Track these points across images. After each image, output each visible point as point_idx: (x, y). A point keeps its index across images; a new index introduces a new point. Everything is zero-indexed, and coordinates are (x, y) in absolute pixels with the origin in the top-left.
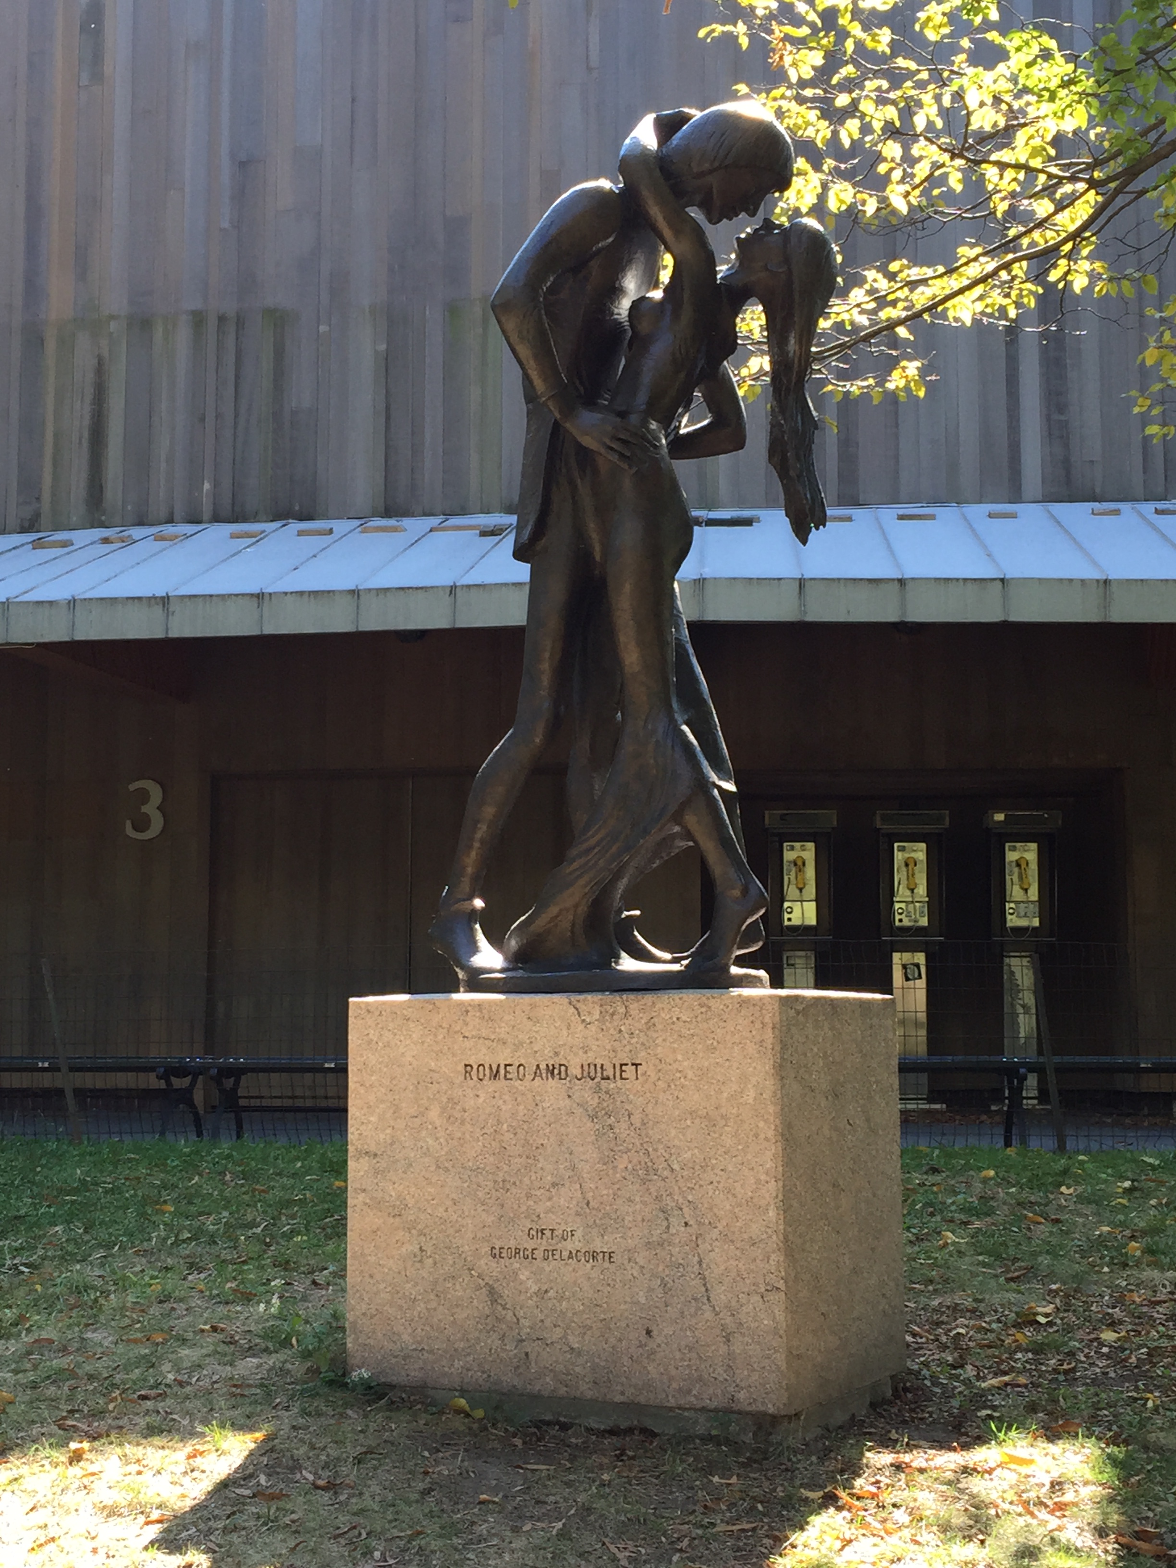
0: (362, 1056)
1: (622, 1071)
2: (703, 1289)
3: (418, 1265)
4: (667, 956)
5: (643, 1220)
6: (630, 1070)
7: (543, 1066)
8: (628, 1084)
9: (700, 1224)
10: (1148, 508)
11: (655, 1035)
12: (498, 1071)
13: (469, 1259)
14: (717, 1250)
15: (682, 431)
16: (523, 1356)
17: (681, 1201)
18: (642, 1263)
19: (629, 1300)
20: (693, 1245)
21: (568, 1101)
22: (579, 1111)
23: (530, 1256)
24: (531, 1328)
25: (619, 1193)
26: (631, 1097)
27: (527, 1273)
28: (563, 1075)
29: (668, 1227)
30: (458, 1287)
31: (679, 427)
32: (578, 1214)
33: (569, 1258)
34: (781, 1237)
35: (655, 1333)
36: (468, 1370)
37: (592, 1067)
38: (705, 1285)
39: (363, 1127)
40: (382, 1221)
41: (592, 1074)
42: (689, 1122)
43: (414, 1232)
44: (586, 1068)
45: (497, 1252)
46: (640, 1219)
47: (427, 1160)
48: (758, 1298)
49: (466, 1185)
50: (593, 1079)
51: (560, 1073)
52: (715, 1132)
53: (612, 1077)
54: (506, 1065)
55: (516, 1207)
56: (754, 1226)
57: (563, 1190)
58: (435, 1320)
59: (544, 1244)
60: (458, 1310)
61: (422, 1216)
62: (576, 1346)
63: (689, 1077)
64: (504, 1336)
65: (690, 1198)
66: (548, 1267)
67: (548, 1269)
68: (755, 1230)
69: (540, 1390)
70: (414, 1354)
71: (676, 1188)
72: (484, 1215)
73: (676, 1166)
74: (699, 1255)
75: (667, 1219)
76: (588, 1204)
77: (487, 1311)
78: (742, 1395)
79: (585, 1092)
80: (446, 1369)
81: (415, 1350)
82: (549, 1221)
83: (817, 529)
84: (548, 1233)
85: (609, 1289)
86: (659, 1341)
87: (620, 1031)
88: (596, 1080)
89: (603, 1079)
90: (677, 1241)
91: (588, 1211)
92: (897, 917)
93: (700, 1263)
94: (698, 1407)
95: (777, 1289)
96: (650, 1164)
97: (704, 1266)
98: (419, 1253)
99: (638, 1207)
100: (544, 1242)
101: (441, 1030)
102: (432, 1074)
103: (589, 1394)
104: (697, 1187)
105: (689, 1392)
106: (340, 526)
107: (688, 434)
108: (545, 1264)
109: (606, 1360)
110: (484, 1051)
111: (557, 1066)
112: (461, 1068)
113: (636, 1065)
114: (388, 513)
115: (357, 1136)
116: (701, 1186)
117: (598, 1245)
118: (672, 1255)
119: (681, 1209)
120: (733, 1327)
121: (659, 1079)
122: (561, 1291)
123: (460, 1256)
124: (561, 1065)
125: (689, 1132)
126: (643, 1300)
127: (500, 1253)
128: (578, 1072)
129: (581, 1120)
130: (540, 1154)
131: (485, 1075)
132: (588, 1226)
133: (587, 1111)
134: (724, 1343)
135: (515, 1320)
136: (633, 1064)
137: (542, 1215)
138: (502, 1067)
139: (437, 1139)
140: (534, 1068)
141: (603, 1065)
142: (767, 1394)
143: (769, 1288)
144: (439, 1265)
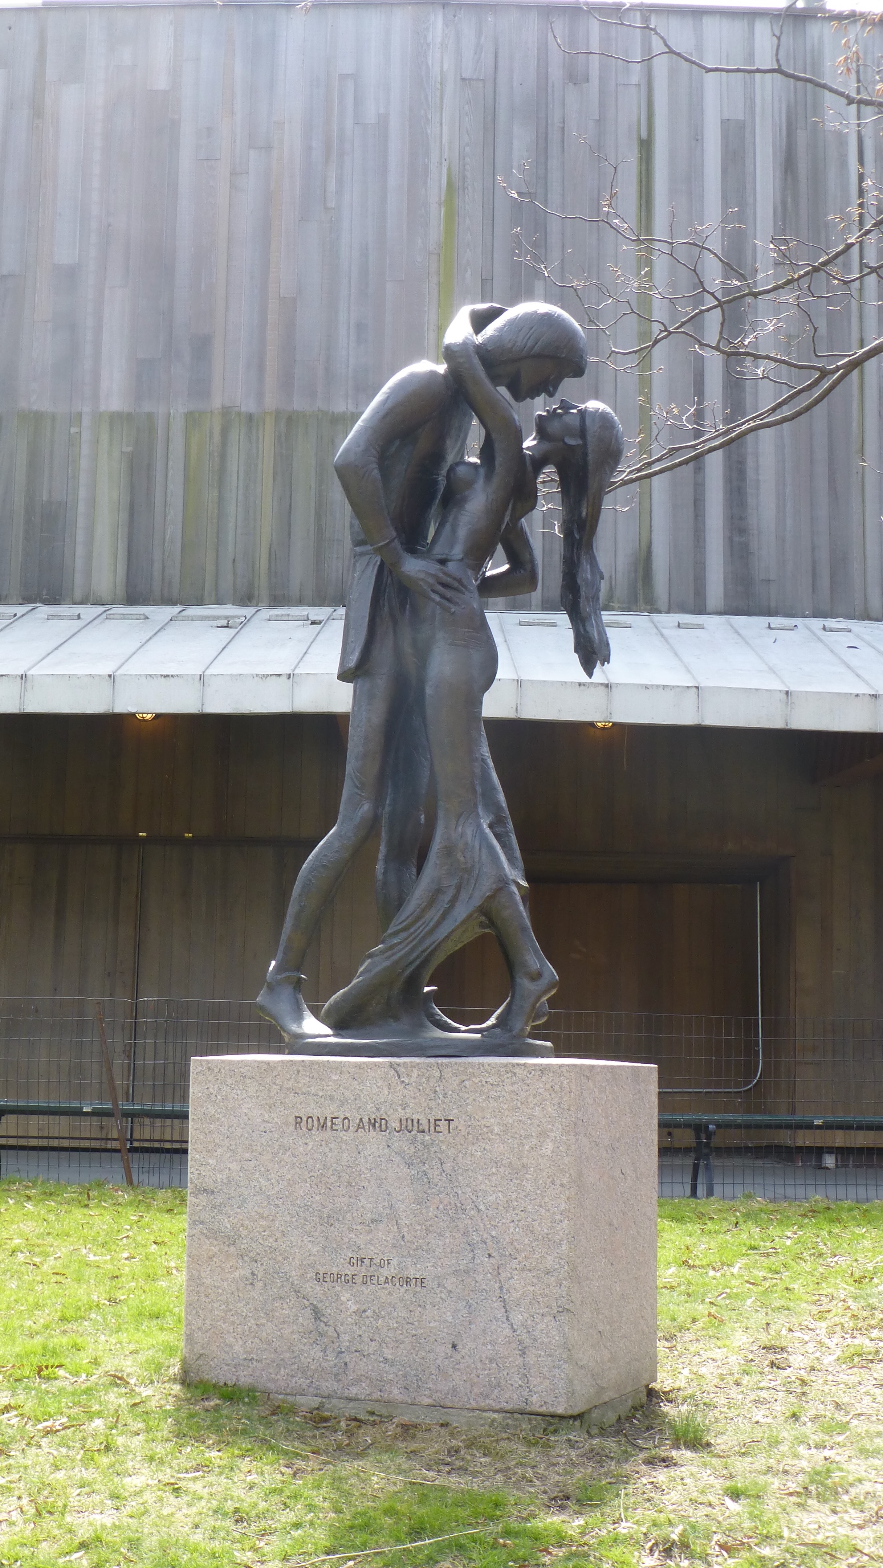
0: (202, 1106)
1: (436, 1125)
2: (503, 1310)
3: (250, 1287)
4: (463, 1028)
5: (452, 1252)
6: (443, 1125)
7: (365, 1120)
8: (441, 1137)
9: (502, 1255)
11: (466, 1096)
12: (325, 1123)
13: (296, 1282)
14: (516, 1277)
15: (488, 574)
16: (343, 1364)
17: (485, 1236)
18: (449, 1288)
19: (437, 1318)
20: (495, 1273)
21: (387, 1151)
22: (397, 1159)
23: (351, 1280)
24: (350, 1342)
25: (431, 1228)
26: (444, 1147)
27: (348, 1295)
28: (383, 1127)
29: (474, 1258)
30: (285, 1306)
31: (484, 573)
32: (394, 1246)
33: (385, 1283)
35: (459, 1347)
36: (293, 1377)
37: (410, 1122)
38: (504, 1307)
39: (203, 1168)
40: (217, 1248)
41: (410, 1127)
42: (494, 1170)
43: (246, 1258)
44: (404, 1122)
45: (321, 1276)
46: (448, 1250)
47: (258, 1198)
48: (551, 1318)
49: (294, 1219)
50: (410, 1132)
51: (380, 1126)
52: (516, 1179)
53: (427, 1130)
54: (332, 1118)
55: (339, 1239)
56: (549, 1258)
57: (381, 1226)
58: (264, 1334)
59: (362, 1270)
60: (285, 1326)
61: (254, 1245)
62: (390, 1357)
63: (496, 1131)
64: (325, 1348)
65: (494, 1233)
66: (366, 1290)
67: (366, 1292)
68: (550, 1261)
69: (356, 1394)
70: (245, 1363)
71: (482, 1225)
72: (310, 1246)
73: (482, 1207)
74: (500, 1281)
75: (472, 1251)
76: (403, 1237)
77: (311, 1327)
78: (535, 1399)
79: (402, 1142)
80: (273, 1376)
81: (245, 1359)
82: (370, 1251)
83: (603, 665)
84: (367, 1261)
85: (420, 1309)
86: (463, 1352)
87: (435, 1092)
88: (413, 1133)
89: (419, 1131)
90: (481, 1270)
91: (403, 1243)
93: (501, 1288)
94: (497, 1408)
95: (568, 1310)
96: (459, 1205)
97: (504, 1290)
98: (250, 1276)
99: (447, 1240)
100: (363, 1268)
101: (274, 1087)
102: (265, 1124)
103: (401, 1397)
104: (500, 1224)
105: (488, 1396)
106: (89, 612)
107: (493, 577)
108: (364, 1288)
109: (417, 1370)
110: (313, 1105)
111: (378, 1120)
112: (291, 1119)
113: (449, 1121)
114: (132, 599)
115: (196, 1176)
116: (503, 1224)
117: (412, 1272)
118: (476, 1281)
119: (485, 1243)
120: (528, 1342)
121: (468, 1133)
122: (377, 1311)
123: (288, 1280)
124: (381, 1119)
125: (494, 1178)
126: (450, 1319)
127: (324, 1277)
128: (396, 1125)
129: (398, 1166)
130: (362, 1194)
131: (313, 1126)
132: (403, 1256)
133: (403, 1158)
134: (520, 1355)
135: (336, 1335)
136: (446, 1120)
137: (362, 1246)
138: (329, 1119)
139: (268, 1180)
140: (358, 1121)
141: (419, 1120)
142: (556, 1397)
143: (560, 1309)
144: (269, 1287)
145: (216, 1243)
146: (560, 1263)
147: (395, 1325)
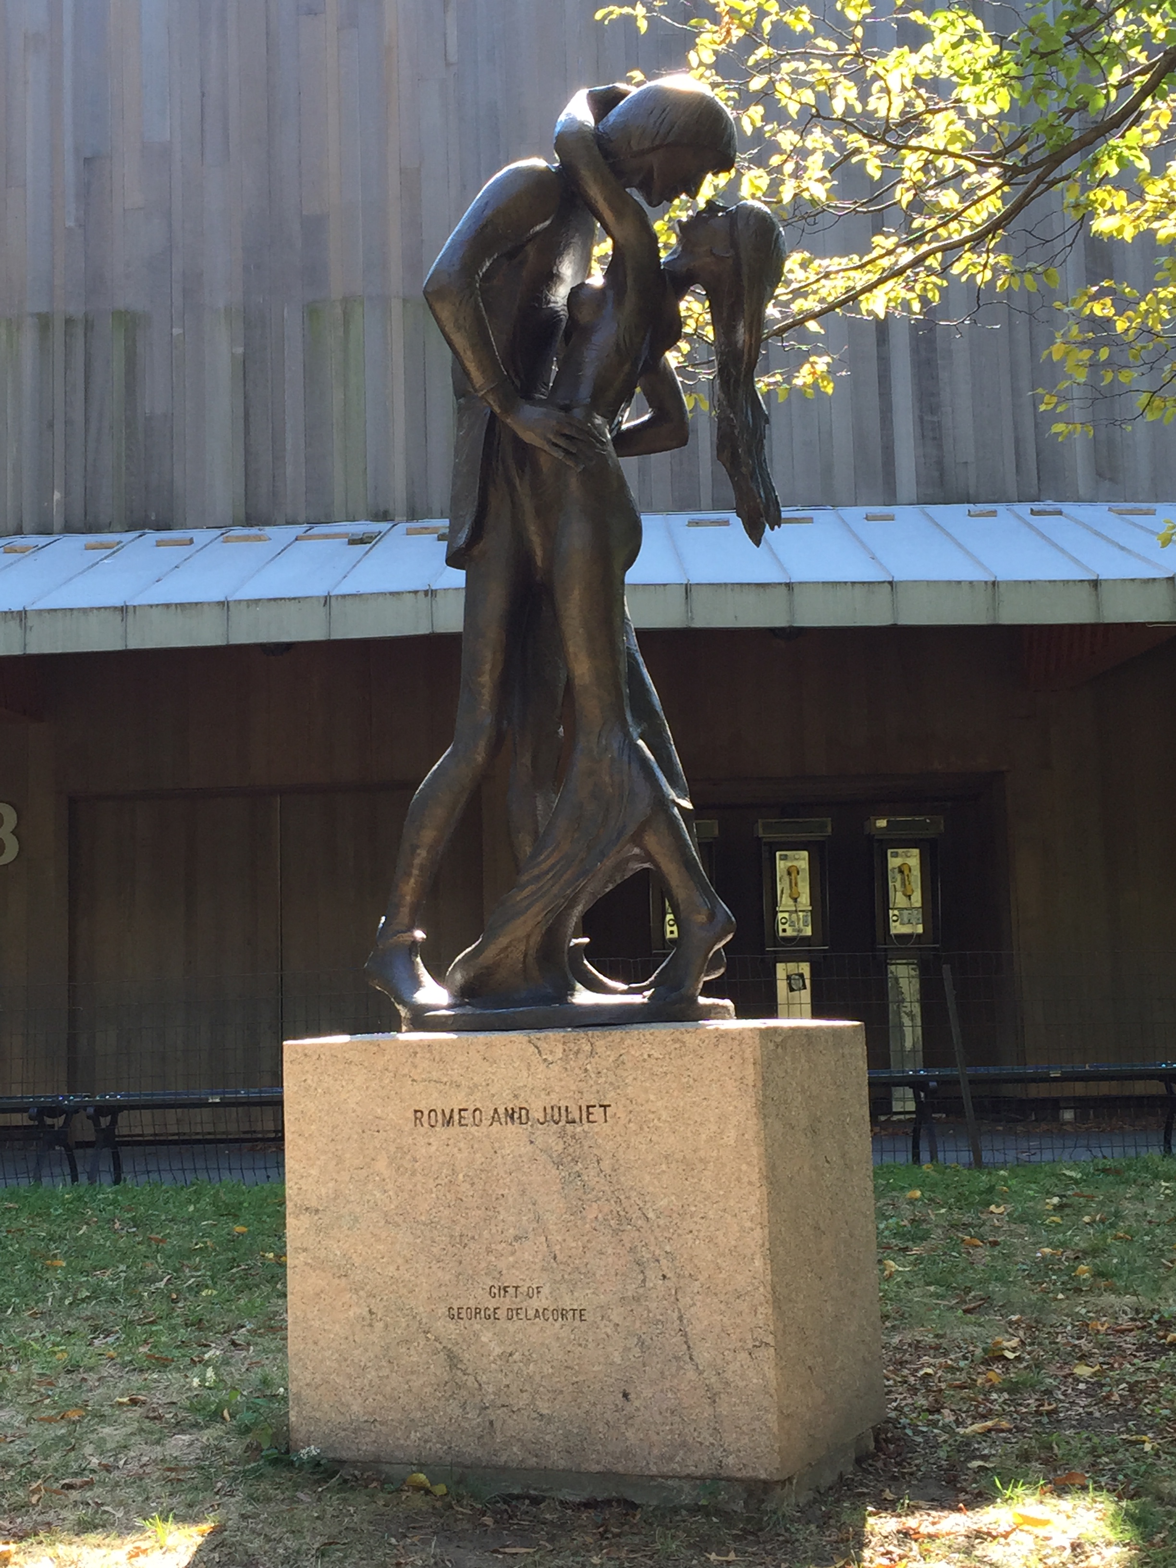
0: (299, 1103)
1: (589, 1114)
2: (685, 1347)
3: (367, 1329)
4: (622, 986)
5: (617, 1274)
6: (598, 1112)
7: (501, 1111)
8: (596, 1128)
9: (679, 1276)
10: (1024, 509)
11: (625, 1074)
12: (451, 1117)
13: (424, 1321)
14: (698, 1304)
15: (624, 427)
16: (487, 1424)
17: (657, 1252)
18: (616, 1321)
19: (602, 1360)
20: (673, 1299)
21: (530, 1148)
22: (543, 1158)
23: (492, 1316)
24: (495, 1394)
25: (589, 1245)
26: (600, 1141)
27: (490, 1335)
28: (524, 1120)
29: (644, 1281)
30: (412, 1352)
31: (620, 423)
32: (544, 1269)
33: (536, 1317)
34: (769, 1288)
35: (632, 1396)
36: (426, 1441)
37: (556, 1110)
38: (686, 1342)
39: (302, 1182)
40: (325, 1282)
41: (556, 1117)
42: (664, 1167)
43: (361, 1293)
44: (549, 1111)
45: (455, 1312)
46: (613, 1272)
47: (374, 1215)
48: (746, 1355)
49: (418, 1241)
50: (557, 1123)
51: (520, 1117)
52: (693, 1177)
53: (578, 1120)
54: (460, 1110)
55: (475, 1263)
56: (739, 1277)
57: (527, 1244)
58: (388, 1388)
59: (507, 1302)
60: (414, 1377)
61: (370, 1276)
62: (545, 1412)
63: (663, 1118)
64: (465, 1403)
65: (668, 1248)
66: (511, 1327)
67: (512, 1330)
68: (741, 1281)
69: (506, 1462)
70: (367, 1426)
71: (652, 1239)
72: (440, 1274)
73: (651, 1215)
74: (679, 1310)
75: (642, 1272)
76: (555, 1258)
77: (446, 1377)
78: (731, 1460)
79: (548, 1137)
80: (402, 1442)
81: (366, 1421)
82: (515, 1277)
83: (772, 529)
84: (511, 1290)
85: (580, 1349)
86: (637, 1403)
87: (586, 1070)
88: (560, 1124)
89: (568, 1122)
90: (654, 1296)
91: (555, 1265)
92: (781, 927)
93: (681, 1318)
94: (683, 1474)
95: (767, 1344)
96: (622, 1213)
97: (685, 1321)
98: (368, 1316)
99: (610, 1260)
100: (507, 1299)
101: (387, 1074)
102: (378, 1122)
103: (562, 1464)
104: (675, 1236)
105: (671, 1459)
106: (201, 536)
107: (629, 430)
108: (509, 1324)
109: (580, 1427)
110: (435, 1095)
111: (517, 1110)
112: (410, 1115)
113: (605, 1107)
114: (250, 521)
115: (296, 1191)
116: (679, 1235)
117: (567, 1303)
118: (649, 1311)
119: (658, 1261)
120: (718, 1386)
121: (630, 1121)
122: (527, 1353)
123: (414, 1317)
124: (521, 1109)
125: (665, 1177)
126: (618, 1360)
127: (459, 1313)
128: (540, 1116)
129: (544, 1167)
130: (501, 1205)
131: (437, 1121)
132: (555, 1282)
133: (551, 1157)
134: (710, 1405)
135: (476, 1385)
136: (601, 1106)
137: (504, 1272)
138: (456, 1112)
139: (385, 1192)
140: (492, 1113)
141: (567, 1108)
142: (758, 1458)
143: (757, 1343)
144: (391, 1328)
145: (323, 1275)
146: (753, 1284)
147: (550, 1371)
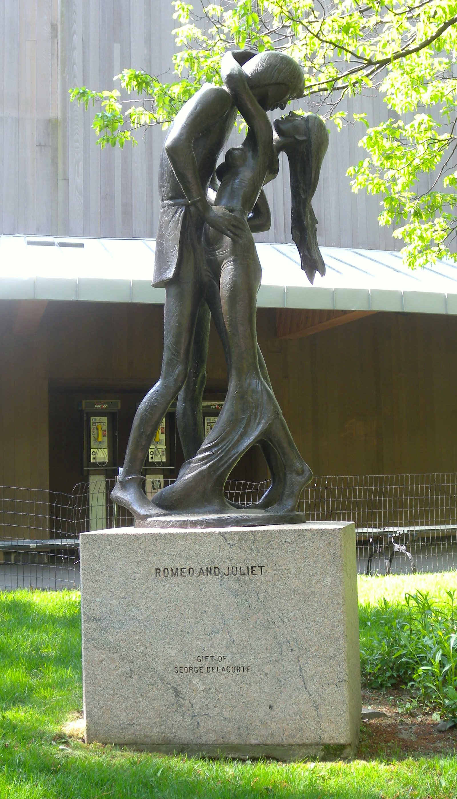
0: (88, 564)
1: (252, 570)
2: (303, 683)
3: (129, 679)
5: (267, 649)
6: (257, 570)
7: (204, 569)
8: (256, 577)
9: (300, 649)
11: (272, 551)
12: (176, 572)
13: (161, 674)
14: (310, 662)
16: (196, 724)
17: (288, 638)
18: (266, 671)
19: (259, 691)
20: (296, 660)
21: (220, 587)
22: (227, 593)
23: (199, 671)
24: (200, 709)
25: (252, 635)
26: (259, 584)
27: (197, 680)
28: (217, 573)
29: (281, 652)
30: (155, 689)
32: (227, 647)
33: (223, 671)
34: (346, 653)
35: (274, 707)
36: (162, 733)
37: (235, 569)
38: (303, 681)
40: (105, 655)
41: (235, 572)
42: (293, 597)
43: (125, 661)
44: (231, 569)
45: (178, 669)
46: (265, 648)
48: (334, 686)
49: (158, 634)
50: (235, 575)
51: (215, 572)
52: (308, 601)
53: (246, 573)
54: (182, 569)
55: (189, 645)
56: (331, 649)
57: (218, 636)
58: (140, 708)
59: (207, 664)
60: (155, 702)
61: (130, 652)
62: (228, 716)
63: (293, 572)
64: (184, 714)
65: (294, 636)
66: (210, 676)
68: (332, 652)
69: (206, 741)
70: (129, 727)
71: (286, 631)
72: (170, 651)
73: (286, 620)
74: (300, 665)
75: (280, 648)
76: (233, 641)
77: (173, 701)
78: (326, 736)
79: (230, 582)
80: (148, 734)
81: (129, 724)
82: (212, 652)
84: (209, 658)
85: (247, 686)
86: (277, 710)
87: (251, 549)
88: (237, 576)
89: (241, 574)
90: (287, 659)
91: (233, 645)
93: (300, 670)
94: (301, 743)
95: (345, 680)
96: (270, 619)
97: (303, 671)
98: (129, 672)
99: (263, 642)
100: (208, 662)
101: (140, 550)
102: (135, 575)
103: (236, 742)
104: (298, 630)
105: (294, 736)
108: (208, 674)
109: (246, 723)
110: (167, 561)
111: (213, 569)
112: (153, 571)
113: (261, 567)
115: (87, 610)
116: (300, 630)
117: (240, 663)
118: (284, 667)
119: (289, 642)
120: (320, 701)
121: (275, 574)
122: (218, 689)
123: (155, 672)
124: (215, 568)
125: (293, 602)
126: (267, 691)
127: (180, 670)
128: (226, 571)
129: (228, 597)
130: (204, 616)
131: (168, 574)
132: (234, 654)
133: (231, 592)
134: (315, 710)
135: (190, 705)
136: (259, 567)
137: (206, 649)
138: (179, 569)
139: (139, 610)
140: (199, 570)
141: (241, 567)
142: (339, 734)
143: (340, 680)
144: (142, 678)
145: (104, 652)
146: (338, 652)
147: (231, 697)
